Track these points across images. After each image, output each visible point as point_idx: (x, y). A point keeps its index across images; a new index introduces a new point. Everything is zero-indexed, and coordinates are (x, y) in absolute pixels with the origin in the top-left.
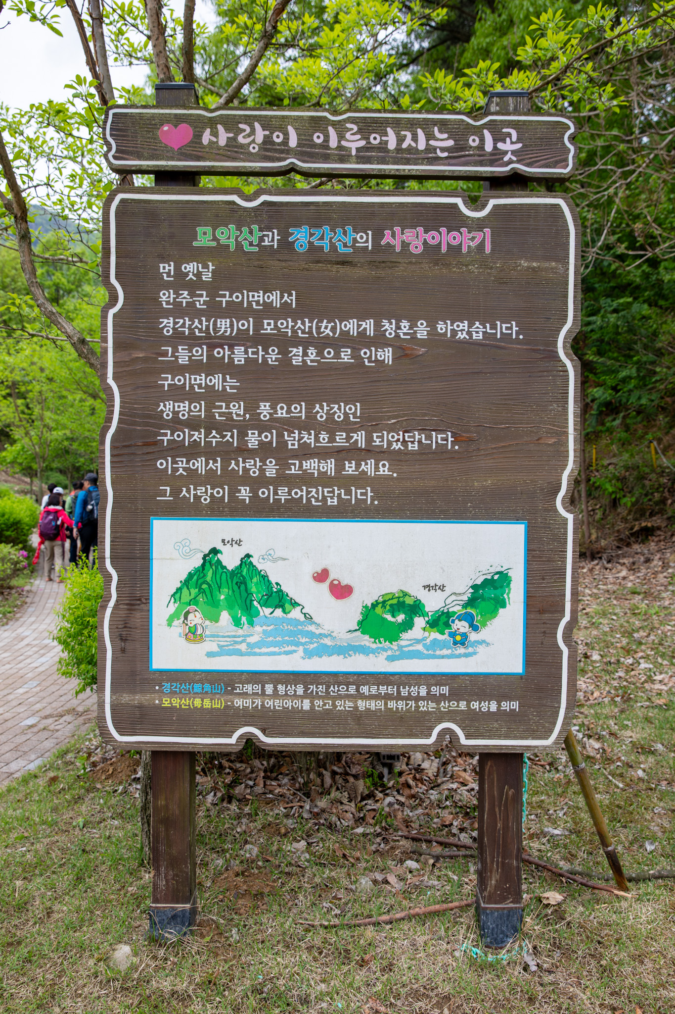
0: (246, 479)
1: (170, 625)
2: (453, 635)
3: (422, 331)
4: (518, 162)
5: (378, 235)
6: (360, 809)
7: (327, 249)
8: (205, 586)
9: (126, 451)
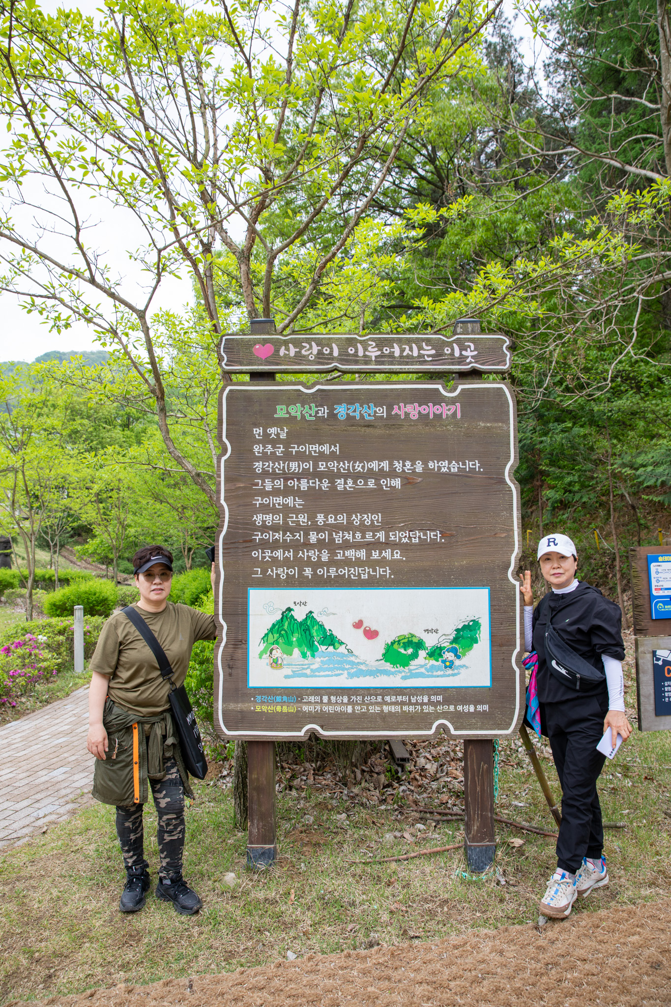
0: (309, 563)
1: (260, 658)
2: (444, 662)
3: (419, 467)
4: (476, 362)
5: (390, 409)
6: (383, 794)
7: (358, 418)
8: (283, 632)
9: (232, 546)
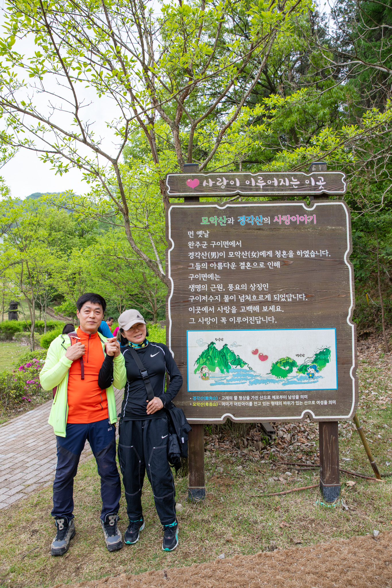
0: (224, 314)
1: (195, 373)
2: (308, 374)
3: (291, 254)
4: (325, 189)
5: (272, 218)
6: (262, 454)
7: (253, 224)
8: (209, 357)
9: (176, 304)
